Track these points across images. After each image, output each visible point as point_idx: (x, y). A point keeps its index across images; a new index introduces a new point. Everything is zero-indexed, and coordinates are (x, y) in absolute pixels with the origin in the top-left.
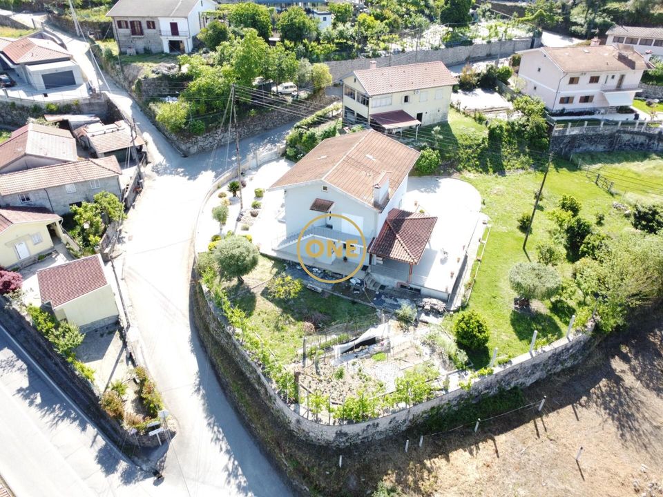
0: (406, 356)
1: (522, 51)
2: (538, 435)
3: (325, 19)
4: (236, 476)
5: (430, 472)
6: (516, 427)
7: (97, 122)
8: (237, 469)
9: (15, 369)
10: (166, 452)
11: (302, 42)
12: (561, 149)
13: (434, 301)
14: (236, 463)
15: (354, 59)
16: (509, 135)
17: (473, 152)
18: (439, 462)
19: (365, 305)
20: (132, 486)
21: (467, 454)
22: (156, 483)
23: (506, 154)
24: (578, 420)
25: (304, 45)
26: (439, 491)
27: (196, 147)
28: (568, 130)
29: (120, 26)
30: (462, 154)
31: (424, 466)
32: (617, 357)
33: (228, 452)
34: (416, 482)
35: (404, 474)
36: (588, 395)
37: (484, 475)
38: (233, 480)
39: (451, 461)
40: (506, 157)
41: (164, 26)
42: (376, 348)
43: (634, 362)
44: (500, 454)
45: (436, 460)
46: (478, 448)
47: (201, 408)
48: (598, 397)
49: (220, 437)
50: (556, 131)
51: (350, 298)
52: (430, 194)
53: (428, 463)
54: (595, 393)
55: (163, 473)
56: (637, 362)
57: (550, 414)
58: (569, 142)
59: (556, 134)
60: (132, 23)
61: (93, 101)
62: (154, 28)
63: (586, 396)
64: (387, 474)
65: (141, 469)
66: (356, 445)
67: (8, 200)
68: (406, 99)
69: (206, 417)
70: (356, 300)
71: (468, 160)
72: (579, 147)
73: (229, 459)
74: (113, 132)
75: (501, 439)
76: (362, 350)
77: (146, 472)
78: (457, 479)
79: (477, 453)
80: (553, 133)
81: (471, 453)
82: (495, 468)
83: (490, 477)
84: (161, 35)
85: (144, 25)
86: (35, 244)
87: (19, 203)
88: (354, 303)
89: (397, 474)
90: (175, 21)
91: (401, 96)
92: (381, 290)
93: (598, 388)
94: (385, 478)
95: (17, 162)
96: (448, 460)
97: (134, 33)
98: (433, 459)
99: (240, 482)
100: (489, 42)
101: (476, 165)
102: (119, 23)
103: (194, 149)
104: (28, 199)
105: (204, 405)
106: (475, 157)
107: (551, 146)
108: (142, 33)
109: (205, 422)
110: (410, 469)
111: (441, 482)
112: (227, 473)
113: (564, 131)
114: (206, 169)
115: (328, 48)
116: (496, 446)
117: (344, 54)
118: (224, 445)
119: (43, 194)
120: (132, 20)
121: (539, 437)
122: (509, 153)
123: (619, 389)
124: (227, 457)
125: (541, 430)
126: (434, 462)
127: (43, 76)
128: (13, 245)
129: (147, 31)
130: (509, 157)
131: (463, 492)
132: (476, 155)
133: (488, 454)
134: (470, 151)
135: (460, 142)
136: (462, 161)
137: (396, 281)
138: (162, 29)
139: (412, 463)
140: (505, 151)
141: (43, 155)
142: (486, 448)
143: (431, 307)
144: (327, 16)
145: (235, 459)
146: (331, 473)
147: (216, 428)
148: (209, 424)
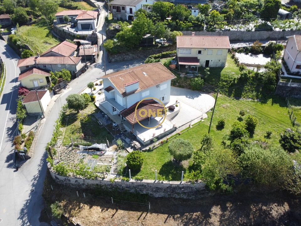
0: (105, 160)
1: (289, 37)
2: (139, 219)
3: (195, 11)
4: (35, 180)
5: (79, 208)
6: (132, 210)
7: (90, 44)
8: (37, 178)
9: (13, 121)
10: (24, 163)
11: (176, 21)
12: (284, 93)
13: (137, 143)
14: (39, 176)
15: (200, 31)
16: (253, 80)
17: (227, 84)
18: (87, 207)
19: (112, 135)
20: (8, 169)
21: (100, 210)
22: (15, 171)
23: (247, 89)
24: (165, 223)
25: (177, 22)
26: (77, 217)
27: (114, 60)
28: (289, 83)
29: (114, 8)
30: (220, 84)
31: (79, 205)
32: (219, 206)
33: (39, 171)
34: (71, 209)
35: (69, 204)
36: (182, 215)
37: (99, 221)
38: (33, 181)
39: (91, 209)
40: (246, 90)
41: (128, 9)
42: (98, 153)
43: (227, 213)
44: (114, 217)
45: (86, 205)
46: (107, 210)
47: (43, 153)
48: (186, 219)
49: (41, 165)
50: (281, 83)
51: (109, 131)
52: (190, 99)
53: (82, 205)
54: (187, 216)
55: (19, 169)
56: (229, 213)
57: (154, 214)
58: (290, 91)
59: (281, 84)
60: (118, 7)
61: (92, 36)
62: (124, 10)
63: (180, 215)
64: (64, 201)
65: (15, 165)
66: (63, 185)
67: (39, 66)
68: (200, 52)
69: (42, 157)
70: (110, 133)
71: (222, 88)
72: (297, 95)
73: (38, 174)
74: (89, 48)
75: (121, 212)
76: (93, 151)
77: (16, 166)
78: (87, 217)
79: (105, 211)
80: (278, 83)
81: (102, 211)
82: (106, 221)
83: (100, 223)
84: (126, 13)
85: (121, 8)
86: (41, 83)
87: (42, 67)
88: (109, 133)
89: (67, 203)
90: (131, 8)
91: (197, 50)
92: (124, 132)
93: (191, 215)
94: (62, 201)
95: (49, 53)
96: (90, 208)
97: (117, 11)
98: (85, 205)
99: (35, 182)
100: (284, 31)
101: (226, 91)
102: (113, 7)
103: (113, 60)
104: (46, 67)
105: (45, 152)
106: (227, 87)
107: (277, 90)
108: (120, 11)
109: (41, 158)
110: (73, 203)
111: (80, 214)
112: (34, 178)
113: (286, 84)
114: (111, 69)
115: (188, 25)
116: (115, 213)
117: (196, 28)
118: (40, 168)
119: (50, 66)
120: (117, 6)
121: (138, 220)
122: (249, 89)
123: (203, 220)
124: (38, 172)
125: (142, 218)
126: (84, 206)
127: (81, 25)
128: (32, 81)
129: (122, 11)
130: (247, 91)
131: (85, 222)
132: (228, 86)
133: (108, 215)
134: (225, 83)
135: (222, 78)
136: (218, 87)
137: (130, 130)
138: (127, 11)
139: (75, 201)
140: (246, 88)
141: (57, 52)
142: (111, 212)
143: (134, 145)
144: (196, 10)
145: (39, 174)
146: (48, 190)
147: (42, 162)
148: (41, 159)
